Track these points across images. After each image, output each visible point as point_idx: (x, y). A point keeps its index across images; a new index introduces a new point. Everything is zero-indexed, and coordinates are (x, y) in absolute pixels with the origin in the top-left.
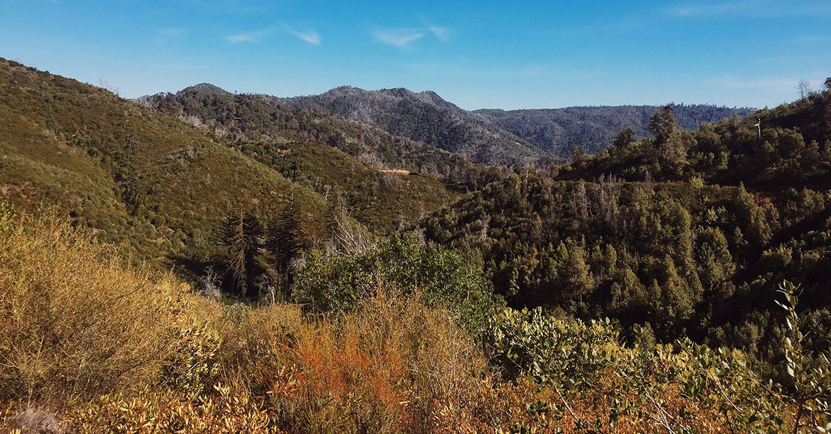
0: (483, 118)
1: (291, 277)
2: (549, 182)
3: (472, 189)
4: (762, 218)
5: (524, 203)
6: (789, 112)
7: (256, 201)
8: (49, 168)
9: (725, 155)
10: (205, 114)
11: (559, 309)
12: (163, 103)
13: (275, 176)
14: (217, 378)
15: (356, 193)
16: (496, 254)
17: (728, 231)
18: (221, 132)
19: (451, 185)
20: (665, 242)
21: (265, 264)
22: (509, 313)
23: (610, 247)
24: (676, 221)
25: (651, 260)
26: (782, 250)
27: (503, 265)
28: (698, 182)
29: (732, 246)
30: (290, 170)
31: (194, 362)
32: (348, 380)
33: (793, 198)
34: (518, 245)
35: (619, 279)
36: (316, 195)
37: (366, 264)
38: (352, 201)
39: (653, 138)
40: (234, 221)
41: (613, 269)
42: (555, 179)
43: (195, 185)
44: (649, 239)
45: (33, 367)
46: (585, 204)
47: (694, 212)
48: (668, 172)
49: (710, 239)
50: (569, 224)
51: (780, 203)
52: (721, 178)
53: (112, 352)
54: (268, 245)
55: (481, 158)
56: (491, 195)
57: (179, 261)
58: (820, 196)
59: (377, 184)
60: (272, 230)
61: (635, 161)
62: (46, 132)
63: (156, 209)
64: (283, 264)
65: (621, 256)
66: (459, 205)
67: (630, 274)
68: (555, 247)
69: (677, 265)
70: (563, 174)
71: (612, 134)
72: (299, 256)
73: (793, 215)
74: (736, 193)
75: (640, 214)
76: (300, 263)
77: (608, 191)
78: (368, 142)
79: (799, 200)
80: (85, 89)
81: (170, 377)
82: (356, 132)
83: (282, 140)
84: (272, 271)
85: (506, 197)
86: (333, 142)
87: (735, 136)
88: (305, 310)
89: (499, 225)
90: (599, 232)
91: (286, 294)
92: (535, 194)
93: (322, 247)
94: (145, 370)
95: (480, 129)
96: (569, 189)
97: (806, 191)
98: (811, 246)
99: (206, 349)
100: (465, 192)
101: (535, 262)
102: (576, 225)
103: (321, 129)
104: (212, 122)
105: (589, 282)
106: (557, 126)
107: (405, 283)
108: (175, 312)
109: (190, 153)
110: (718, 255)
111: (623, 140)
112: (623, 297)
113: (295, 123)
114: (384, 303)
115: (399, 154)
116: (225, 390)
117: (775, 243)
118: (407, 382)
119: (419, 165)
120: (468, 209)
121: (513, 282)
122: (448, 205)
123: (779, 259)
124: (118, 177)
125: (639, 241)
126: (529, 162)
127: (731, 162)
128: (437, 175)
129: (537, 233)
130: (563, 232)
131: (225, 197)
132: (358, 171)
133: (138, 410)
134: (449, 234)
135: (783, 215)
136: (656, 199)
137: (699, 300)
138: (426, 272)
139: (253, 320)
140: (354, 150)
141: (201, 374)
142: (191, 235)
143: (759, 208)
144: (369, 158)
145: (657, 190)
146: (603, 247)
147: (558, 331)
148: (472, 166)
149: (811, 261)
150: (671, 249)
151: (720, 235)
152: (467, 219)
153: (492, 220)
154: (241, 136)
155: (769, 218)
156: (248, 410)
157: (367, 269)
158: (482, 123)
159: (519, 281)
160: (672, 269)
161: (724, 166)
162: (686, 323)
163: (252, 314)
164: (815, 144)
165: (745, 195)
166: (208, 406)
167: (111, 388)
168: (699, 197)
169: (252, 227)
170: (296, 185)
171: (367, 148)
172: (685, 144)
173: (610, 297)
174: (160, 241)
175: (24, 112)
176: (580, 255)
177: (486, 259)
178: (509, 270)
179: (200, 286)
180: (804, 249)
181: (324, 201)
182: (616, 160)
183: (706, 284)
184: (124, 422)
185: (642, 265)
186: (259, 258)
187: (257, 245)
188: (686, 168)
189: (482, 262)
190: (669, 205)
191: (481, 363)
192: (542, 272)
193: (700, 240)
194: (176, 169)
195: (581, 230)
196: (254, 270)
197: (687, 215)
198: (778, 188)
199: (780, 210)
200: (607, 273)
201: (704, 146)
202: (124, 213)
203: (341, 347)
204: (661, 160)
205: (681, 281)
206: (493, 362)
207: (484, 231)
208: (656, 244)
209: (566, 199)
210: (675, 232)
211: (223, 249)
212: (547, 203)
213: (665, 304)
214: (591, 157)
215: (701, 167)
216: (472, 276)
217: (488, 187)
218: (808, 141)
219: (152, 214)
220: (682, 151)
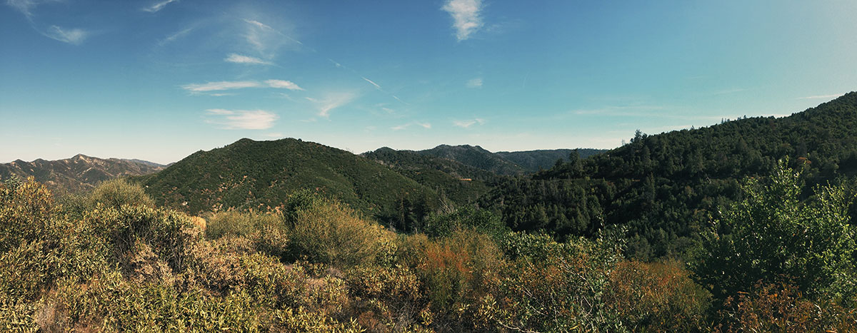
0: (500, 155)
1: (423, 224)
2: (529, 181)
3: (496, 185)
4: (611, 190)
5: (519, 190)
6: (619, 151)
7: (407, 193)
8: (331, 181)
9: (597, 167)
10: (385, 159)
11: (535, 231)
12: (369, 155)
13: (415, 183)
14: (396, 263)
15: (449, 188)
16: (508, 211)
17: (599, 196)
18: (392, 166)
19: (487, 184)
20: (576, 202)
21: (412, 218)
22: (512, 234)
23: (555, 205)
24: (580, 194)
25: (571, 209)
26: (618, 201)
27: (511, 215)
28: (588, 178)
29: (600, 201)
30: (421, 180)
31: (387, 256)
32: (446, 263)
33: (621, 182)
34: (517, 207)
35: (558, 218)
36: (432, 191)
37: (453, 217)
38: (448, 192)
39: (571, 162)
40: (399, 201)
41: (556, 214)
42: (532, 180)
43: (383, 187)
44: (570, 202)
45: (332, 253)
46: (544, 189)
47: (586, 190)
48: (576, 175)
49: (592, 199)
50: (538, 198)
51: (617, 184)
52: (596, 176)
53: (358, 250)
54: (413, 211)
55: (500, 172)
56: (505, 187)
57: (379, 217)
58: (630, 181)
59: (458, 185)
60: (415, 205)
61: (564, 171)
62: (330, 168)
63: (369, 197)
64: (420, 219)
65: (559, 209)
66: (492, 192)
67: (563, 216)
68: (532, 207)
69: (581, 210)
70: (535, 177)
71: (554, 162)
72: (427, 215)
73: (622, 188)
74: (602, 181)
75: (566, 192)
76: (426, 218)
77: (553, 184)
78: (454, 168)
79: (623, 183)
80: (342, 152)
81: (379, 261)
82: (448, 163)
83: (417, 168)
84: (416, 221)
85: (511, 187)
86: (438, 168)
87: (600, 160)
88: (430, 236)
89: (509, 199)
90: (551, 200)
91: (422, 230)
92: (523, 186)
93: (435, 211)
94: (370, 258)
95: (499, 160)
96: (538, 183)
97: (625, 179)
98: (627, 199)
99: (391, 251)
100: (493, 186)
101: (524, 213)
102: (541, 198)
103: (433, 163)
104: (389, 162)
105: (547, 220)
106: (532, 158)
107: (469, 224)
108: (379, 236)
109: (380, 175)
110: (596, 205)
111: (558, 163)
112: (560, 225)
113: (422, 161)
114: (461, 233)
115: (467, 172)
116: (400, 266)
117: (616, 198)
118: (472, 263)
119: (476, 176)
120: (495, 193)
121: (515, 222)
122: (487, 192)
123: (617, 205)
124: (355, 185)
125: (566, 203)
126: (520, 174)
127: (599, 170)
128: (482, 180)
129: (525, 202)
130: (536, 201)
131: (395, 191)
132: (450, 179)
133: (369, 272)
134: (488, 204)
135: (618, 189)
136: (572, 186)
137: (589, 222)
138: (478, 220)
139: (409, 240)
140: (448, 171)
141: (390, 260)
142: (382, 207)
143: (610, 186)
144: (454, 174)
145: (573, 182)
146: (552, 206)
147: (532, 239)
148: (496, 175)
149: (627, 204)
150: (578, 204)
151: (596, 198)
152: (495, 198)
153: (506, 197)
154: (400, 167)
155: (613, 190)
156: (409, 274)
157: (454, 219)
158: (500, 158)
159: (518, 222)
160: (579, 212)
161: (597, 172)
162: (584, 232)
163: (409, 238)
164: (628, 162)
165: (605, 182)
166: (394, 271)
167: (359, 263)
168: (588, 184)
169: (407, 204)
170: (424, 186)
171: (454, 170)
172: (583, 164)
173: (556, 225)
174: (371, 209)
175: (322, 161)
176: (543, 209)
177: (504, 213)
178: (513, 218)
179: (387, 227)
180: (625, 200)
181: (436, 192)
182: (556, 171)
183: (591, 217)
184: (364, 276)
185: (568, 212)
186: (410, 216)
187: (409, 211)
188: (583, 173)
189: (501, 214)
190: (577, 187)
191: (501, 254)
192: (527, 217)
193: (589, 200)
194: (375, 181)
195: (543, 200)
196: (408, 221)
197: (584, 191)
198: (616, 179)
199: (617, 187)
200: (553, 216)
201: (590, 164)
202: (357, 198)
203: (444, 250)
204: (574, 170)
205: (582, 216)
206: (506, 254)
207: (502, 202)
208: (573, 204)
209: (536, 187)
210: (580, 198)
211: (396, 213)
212: (528, 189)
213: (577, 226)
214: (546, 170)
215: (589, 172)
216: (497, 220)
217: (503, 184)
218: (625, 162)
219: (368, 198)
220: (581, 166)
